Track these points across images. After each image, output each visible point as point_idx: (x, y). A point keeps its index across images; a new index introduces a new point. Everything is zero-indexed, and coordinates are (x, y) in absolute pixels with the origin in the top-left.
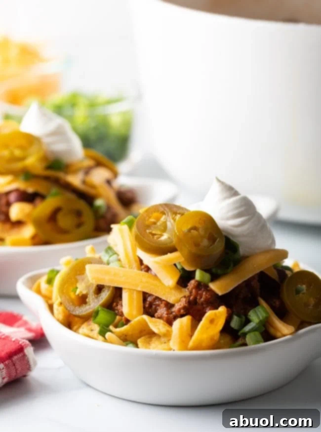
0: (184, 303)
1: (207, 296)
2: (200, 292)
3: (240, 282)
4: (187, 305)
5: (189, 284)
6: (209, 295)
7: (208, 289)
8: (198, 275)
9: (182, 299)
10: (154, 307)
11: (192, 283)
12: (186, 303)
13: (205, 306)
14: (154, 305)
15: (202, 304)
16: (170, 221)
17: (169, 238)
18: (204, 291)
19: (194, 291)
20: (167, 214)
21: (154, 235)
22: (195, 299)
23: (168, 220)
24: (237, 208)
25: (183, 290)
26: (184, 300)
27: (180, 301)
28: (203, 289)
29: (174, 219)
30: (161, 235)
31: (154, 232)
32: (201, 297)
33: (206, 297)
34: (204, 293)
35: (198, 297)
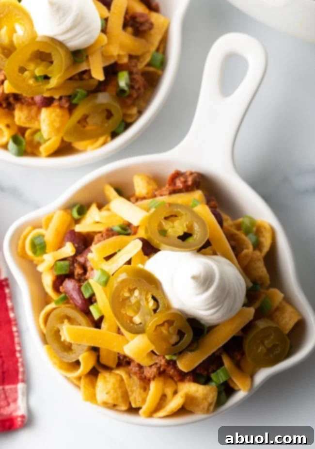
9: (153, 366)
34: (172, 370)
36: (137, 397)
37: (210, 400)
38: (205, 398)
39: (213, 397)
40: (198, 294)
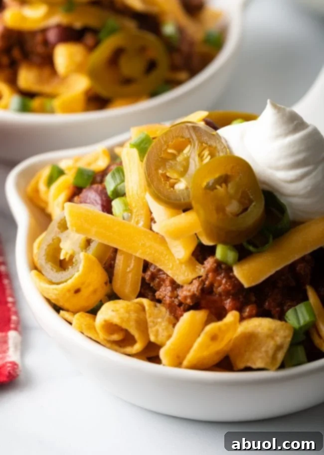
0: (195, 289)
1: (227, 286)
2: (219, 278)
3: (278, 268)
4: (197, 293)
5: (206, 262)
6: (229, 286)
7: (231, 274)
8: (220, 252)
9: (194, 281)
10: (157, 280)
11: (209, 263)
12: (197, 291)
13: (224, 298)
14: (158, 278)
15: (220, 295)
16: (194, 160)
17: (187, 188)
18: (224, 277)
19: (210, 275)
20: (193, 144)
21: (168, 178)
22: (212, 285)
23: (193, 155)
24: (293, 155)
25: (199, 266)
26: (196, 284)
27: (191, 283)
28: (223, 275)
29: (201, 157)
30: (178, 181)
31: (168, 174)
32: (220, 286)
33: (226, 288)
34: (224, 281)
35: (216, 285)
36: (160, 330)
37: (279, 340)
38: (271, 336)
39: (285, 337)
40: (278, 136)
